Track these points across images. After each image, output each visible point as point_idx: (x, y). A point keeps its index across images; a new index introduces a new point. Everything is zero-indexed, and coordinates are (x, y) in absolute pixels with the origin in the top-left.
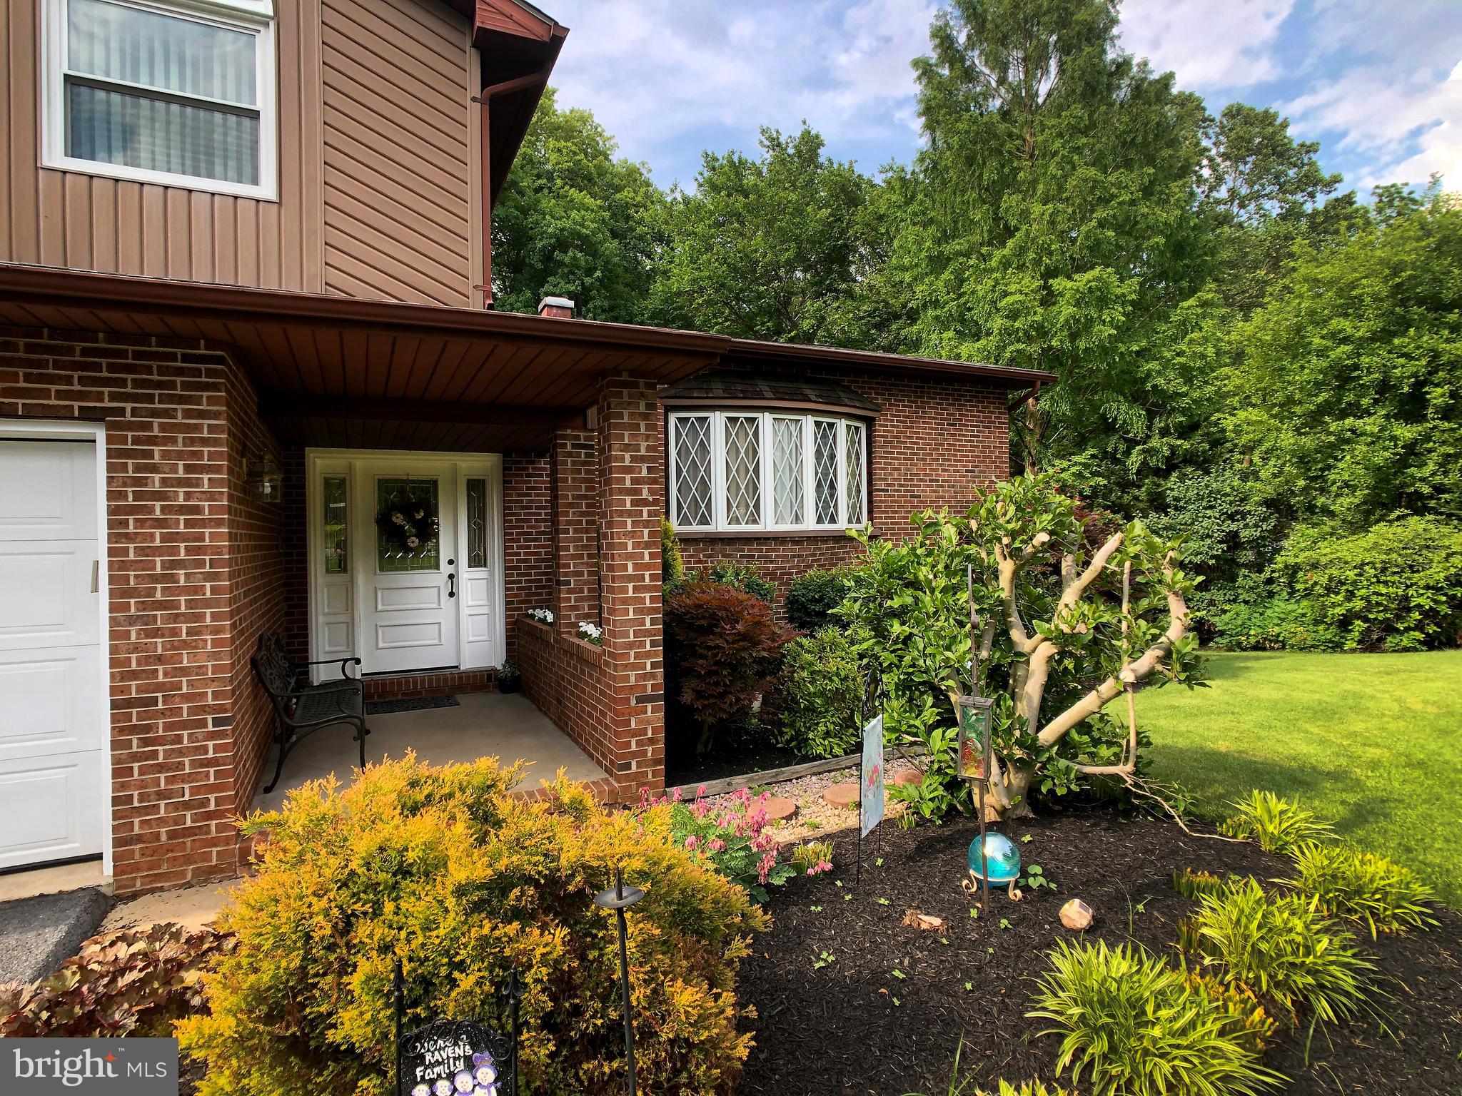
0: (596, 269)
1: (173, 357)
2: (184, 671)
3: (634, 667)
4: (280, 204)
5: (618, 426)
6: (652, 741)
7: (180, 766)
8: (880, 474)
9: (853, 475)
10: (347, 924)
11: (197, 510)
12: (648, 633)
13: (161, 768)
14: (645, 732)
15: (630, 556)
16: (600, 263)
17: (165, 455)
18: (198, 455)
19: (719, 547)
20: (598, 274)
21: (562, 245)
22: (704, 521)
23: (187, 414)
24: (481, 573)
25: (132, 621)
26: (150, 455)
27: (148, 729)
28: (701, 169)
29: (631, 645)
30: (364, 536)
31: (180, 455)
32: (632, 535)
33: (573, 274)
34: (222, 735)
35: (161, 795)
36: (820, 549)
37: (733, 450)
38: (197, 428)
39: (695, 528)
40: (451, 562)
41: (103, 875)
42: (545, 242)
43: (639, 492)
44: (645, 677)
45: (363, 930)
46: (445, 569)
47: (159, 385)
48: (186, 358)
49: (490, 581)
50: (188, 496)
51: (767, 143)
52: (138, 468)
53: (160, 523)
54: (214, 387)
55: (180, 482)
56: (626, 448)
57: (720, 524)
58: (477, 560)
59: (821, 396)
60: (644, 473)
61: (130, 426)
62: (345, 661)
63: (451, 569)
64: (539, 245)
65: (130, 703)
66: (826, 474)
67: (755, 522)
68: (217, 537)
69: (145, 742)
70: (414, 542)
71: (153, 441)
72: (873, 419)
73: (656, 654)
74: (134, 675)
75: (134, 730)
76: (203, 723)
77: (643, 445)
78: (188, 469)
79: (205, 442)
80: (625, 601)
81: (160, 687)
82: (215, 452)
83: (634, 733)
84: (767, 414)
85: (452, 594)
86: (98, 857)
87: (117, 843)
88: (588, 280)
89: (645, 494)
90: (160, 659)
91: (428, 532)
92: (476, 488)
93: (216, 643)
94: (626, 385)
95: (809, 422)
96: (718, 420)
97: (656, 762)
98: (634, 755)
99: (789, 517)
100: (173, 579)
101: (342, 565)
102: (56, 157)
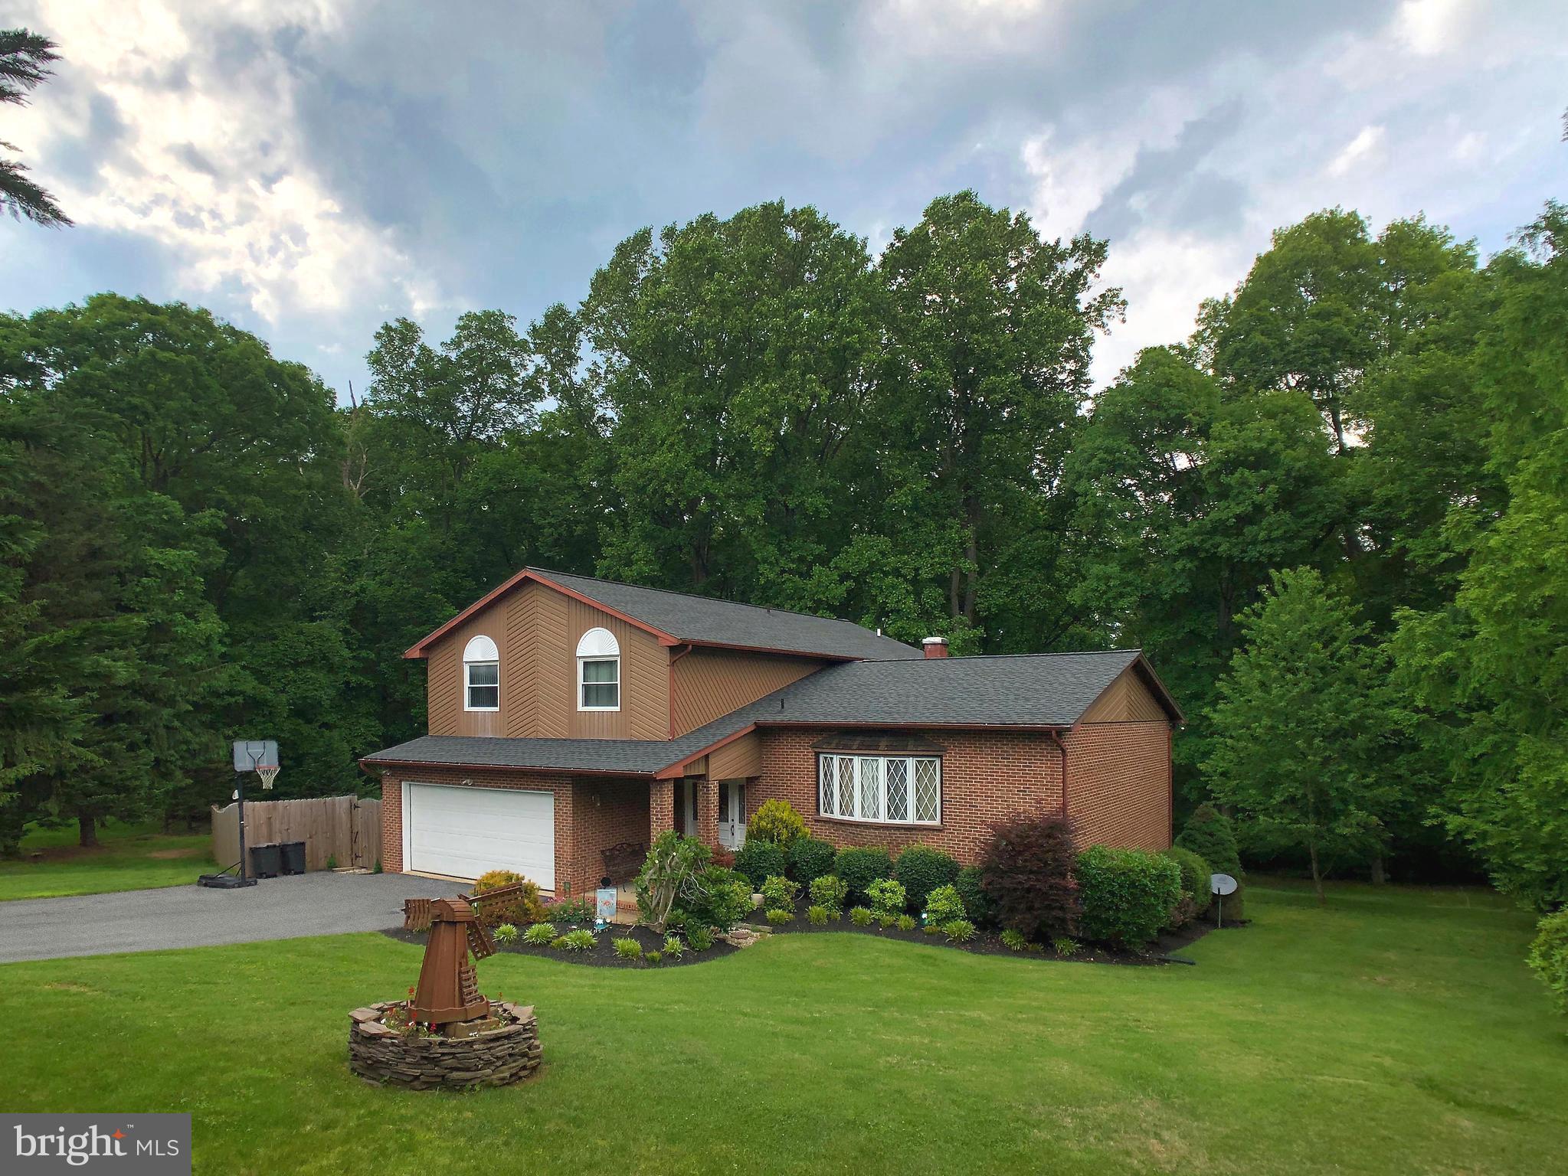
2: (565, 852)
4: (621, 712)
8: (945, 790)
9: (924, 790)
13: (562, 873)
24: (743, 826)
25: (557, 838)
36: (892, 833)
37: (842, 776)
40: (732, 820)
46: (730, 823)
54: (570, 784)
57: (837, 814)
58: (742, 820)
59: (890, 746)
61: (557, 793)
63: (733, 823)
66: (897, 789)
67: (852, 815)
68: (570, 820)
72: (946, 756)
74: (558, 851)
81: (561, 855)
84: (858, 757)
85: (733, 834)
90: (561, 848)
92: (742, 789)
93: (570, 846)
95: (883, 762)
96: (836, 759)
99: (870, 813)
102: (580, 708)
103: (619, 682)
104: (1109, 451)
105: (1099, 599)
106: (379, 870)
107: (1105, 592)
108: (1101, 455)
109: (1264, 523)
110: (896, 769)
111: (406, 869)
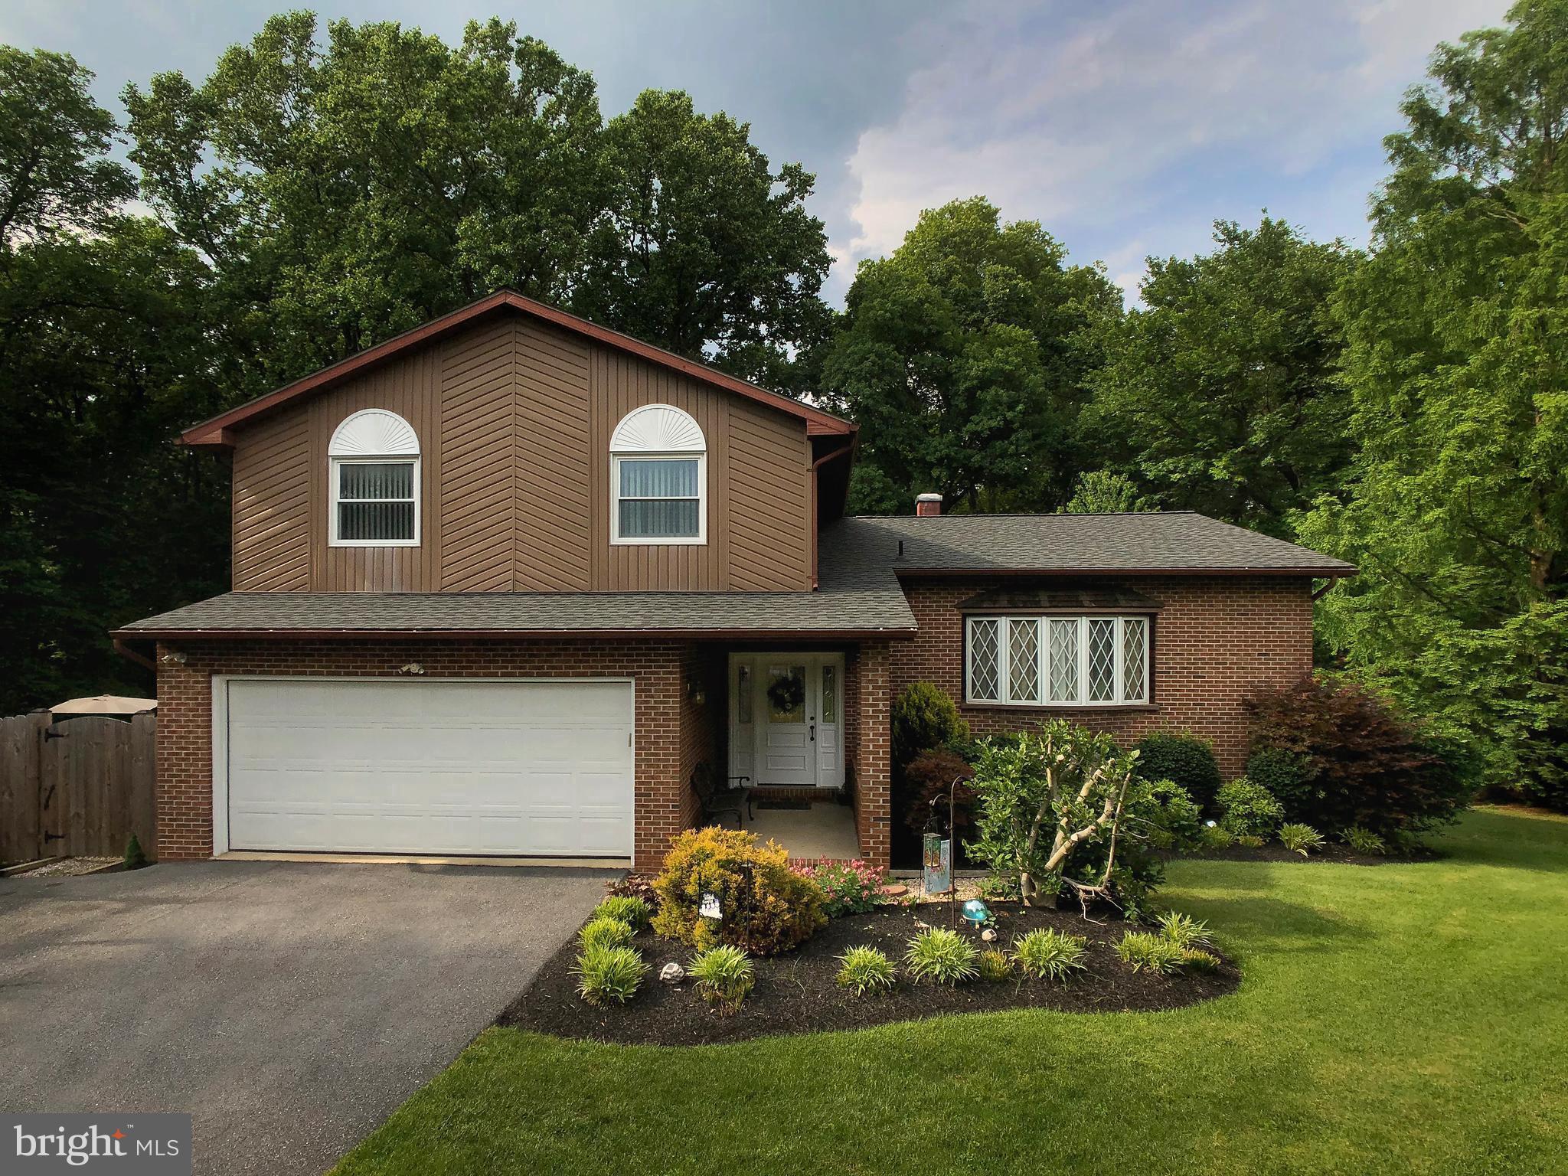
0: (1018, 402)
1: (659, 649)
2: (662, 783)
3: (872, 801)
4: (708, 546)
5: (864, 670)
6: (882, 843)
7: (659, 823)
8: (1161, 658)
9: (1132, 659)
10: (691, 865)
11: (667, 714)
12: (881, 783)
13: (652, 823)
14: (878, 837)
15: (870, 741)
16: (1023, 395)
17: (656, 690)
18: (668, 690)
19: (1004, 715)
20: (1020, 407)
21: (984, 383)
22: (992, 696)
23: (664, 673)
24: (832, 726)
25: (643, 760)
26: (650, 691)
27: (647, 806)
28: (1145, 274)
29: (871, 789)
30: (761, 701)
31: (662, 690)
32: (873, 729)
33: (996, 410)
34: (675, 812)
35: (652, 835)
36: (1094, 720)
37: (1015, 646)
38: (668, 679)
39: (985, 701)
40: (812, 718)
41: (631, 864)
42: (968, 384)
43: (878, 705)
44: (879, 807)
45: (694, 868)
46: (809, 723)
47: (654, 661)
48: (664, 649)
49: (836, 732)
50: (664, 708)
51: (1222, 237)
52: (646, 696)
53: (654, 720)
54: (675, 661)
55: (661, 702)
56: (870, 681)
57: (1004, 698)
58: (830, 718)
59: (1094, 602)
60: (881, 695)
61: (644, 679)
62: (741, 778)
63: (812, 723)
64: (962, 388)
65: (642, 795)
66: (1101, 660)
67: (1034, 699)
68: (674, 726)
69: (646, 812)
70: (789, 706)
71: (651, 685)
72: (1156, 614)
73: (886, 795)
74: (643, 783)
75: (643, 806)
76: (668, 806)
77: (880, 680)
78: (664, 696)
79: (671, 685)
80: (867, 765)
81: (652, 789)
82: (675, 689)
83: (872, 837)
84: (1044, 618)
85: (812, 739)
86: (629, 858)
87: (636, 852)
88: (1009, 415)
89: (881, 707)
90: (652, 778)
91: (798, 699)
92: (828, 670)
93: (674, 772)
94: (869, 648)
95: (1084, 624)
96: (1004, 624)
97: (885, 854)
98: (872, 848)
99: (1063, 694)
100: (658, 743)
101: (747, 718)
102: (616, 539)
103: (702, 495)
104: (879, 355)
105: (862, 501)
106: (139, 860)
107: (868, 495)
108: (872, 357)
109: (1013, 438)
110: (1101, 632)
111: (219, 848)
